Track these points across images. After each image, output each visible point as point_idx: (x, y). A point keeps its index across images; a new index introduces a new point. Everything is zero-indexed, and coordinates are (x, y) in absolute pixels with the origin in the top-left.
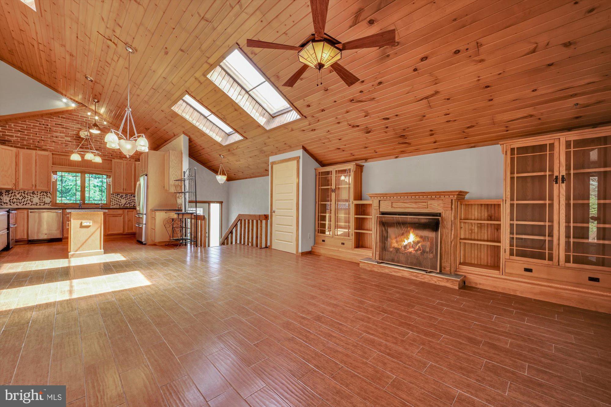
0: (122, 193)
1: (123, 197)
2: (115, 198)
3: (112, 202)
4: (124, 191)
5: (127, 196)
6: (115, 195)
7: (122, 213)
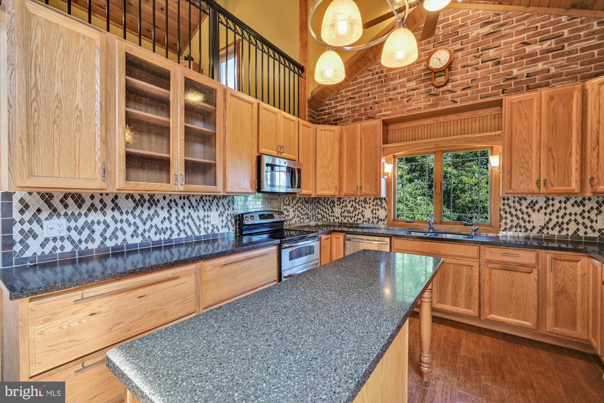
0: (533, 194)
1: (537, 207)
2: (512, 210)
3: (504, 221)
4: (539, 187)
5: (550, 202)
6: (512, 199)
7: (533, 262)
